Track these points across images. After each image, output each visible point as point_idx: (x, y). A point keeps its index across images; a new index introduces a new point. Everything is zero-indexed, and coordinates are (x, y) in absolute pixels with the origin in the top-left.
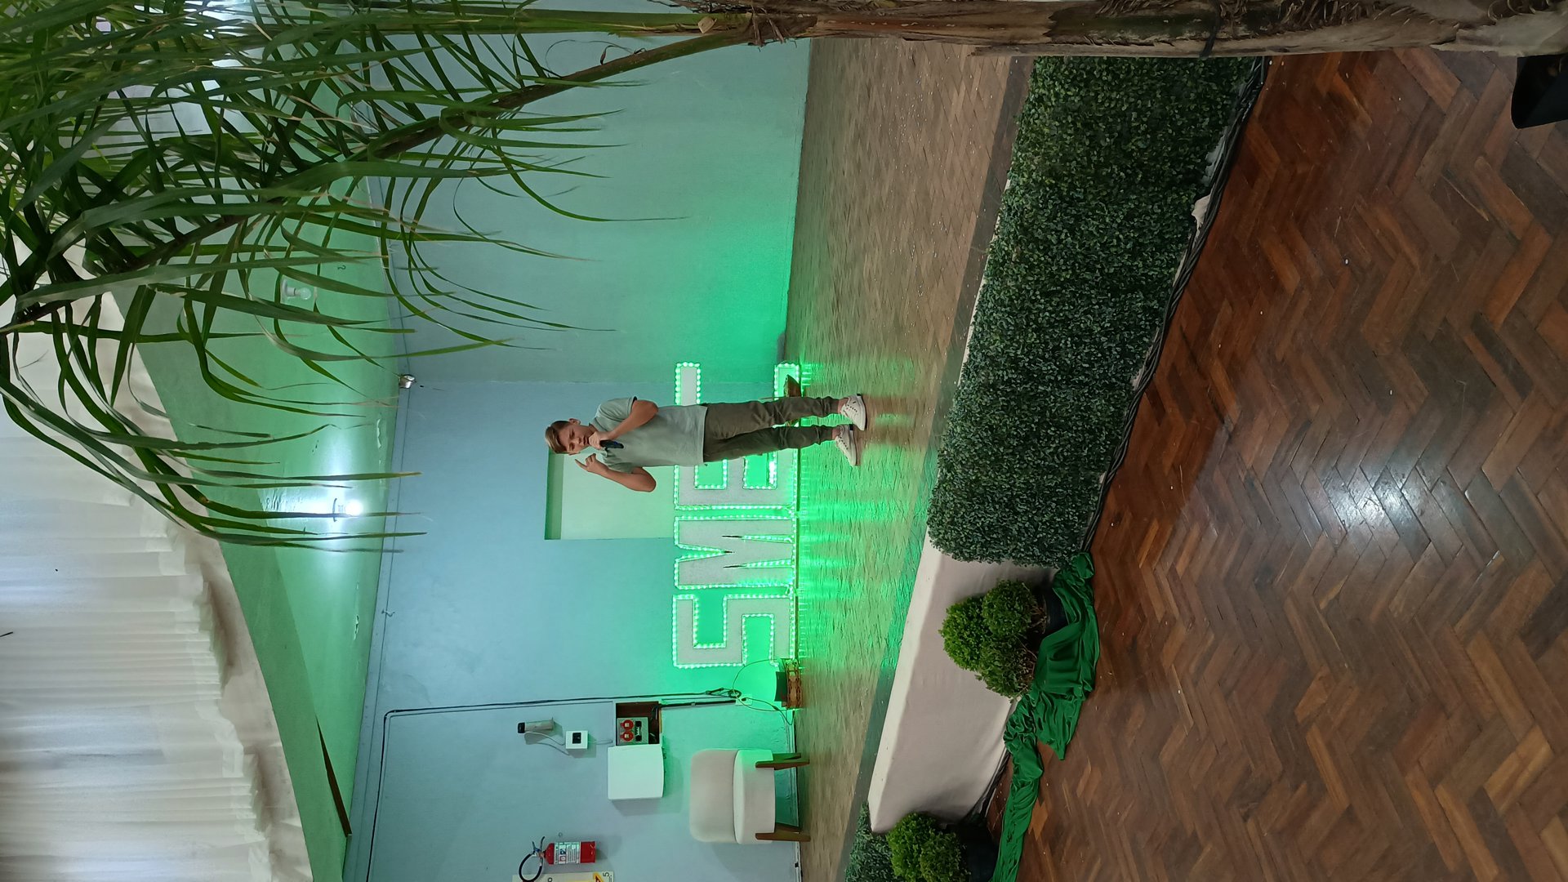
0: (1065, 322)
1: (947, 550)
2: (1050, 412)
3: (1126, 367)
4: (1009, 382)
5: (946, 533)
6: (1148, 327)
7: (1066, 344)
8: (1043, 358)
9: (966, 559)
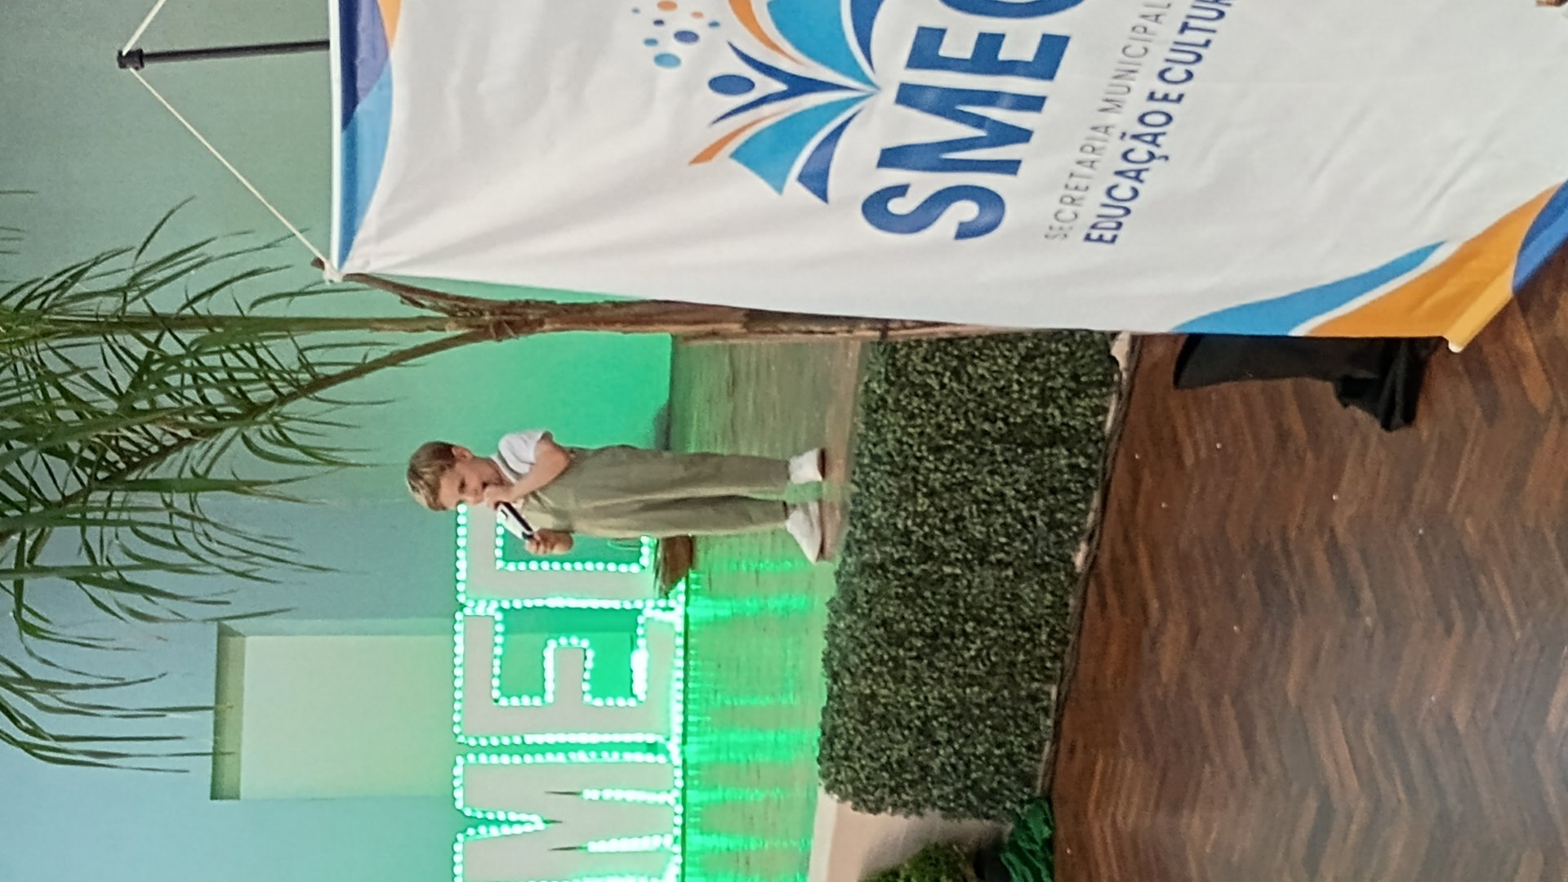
0: (966, 485)
1: (844, 798)
2: (965, 601)
3: (1060, 543)
4: (900, 562)
5: (838, 772)
6: (1081, 491)
7: (971, 512)
8: (943, 530)
9: (870, 810)
